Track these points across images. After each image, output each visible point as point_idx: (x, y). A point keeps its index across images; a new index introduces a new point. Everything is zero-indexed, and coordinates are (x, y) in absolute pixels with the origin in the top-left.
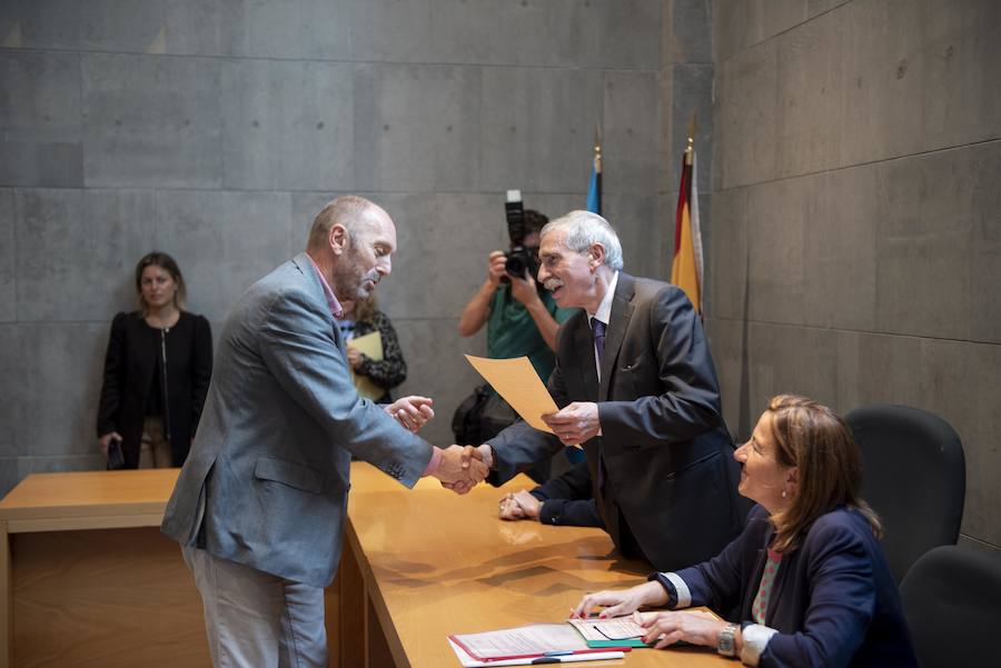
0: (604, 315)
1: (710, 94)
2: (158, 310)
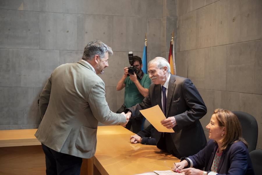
0: (166, 86)
1: (176, 25)
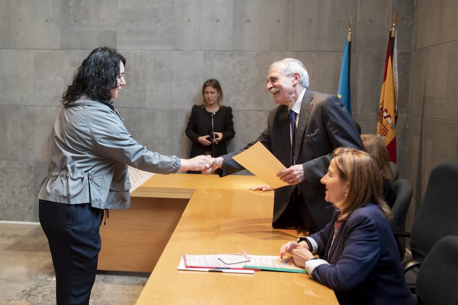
0: (296, 109)
2: (211, 106)
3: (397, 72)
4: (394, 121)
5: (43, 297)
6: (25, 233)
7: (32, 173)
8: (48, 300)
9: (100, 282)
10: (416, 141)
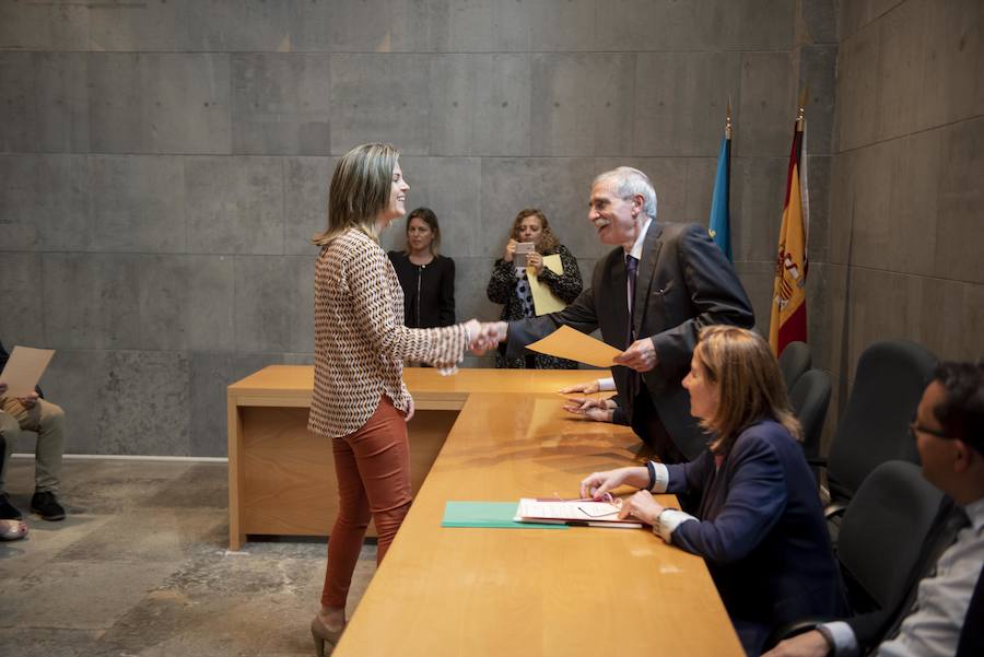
0: (636, 253)
1: (833, 69)
2: (419, 252)
3: (807, 191)
4: (802, 273)
5: (208, 584)
6: (176, 475)
7: (185, 372)
8: (219, 589)
9: (309, 557)
10: (838, 307)
